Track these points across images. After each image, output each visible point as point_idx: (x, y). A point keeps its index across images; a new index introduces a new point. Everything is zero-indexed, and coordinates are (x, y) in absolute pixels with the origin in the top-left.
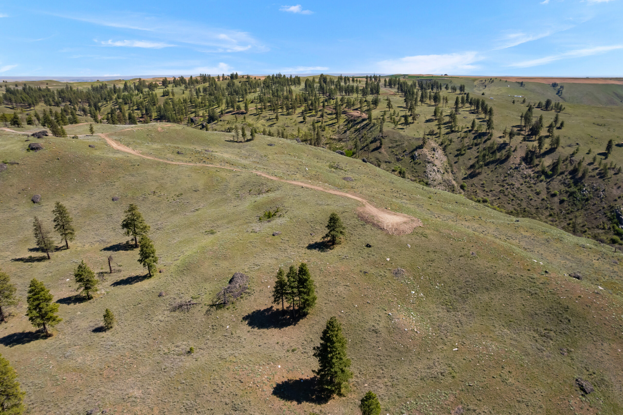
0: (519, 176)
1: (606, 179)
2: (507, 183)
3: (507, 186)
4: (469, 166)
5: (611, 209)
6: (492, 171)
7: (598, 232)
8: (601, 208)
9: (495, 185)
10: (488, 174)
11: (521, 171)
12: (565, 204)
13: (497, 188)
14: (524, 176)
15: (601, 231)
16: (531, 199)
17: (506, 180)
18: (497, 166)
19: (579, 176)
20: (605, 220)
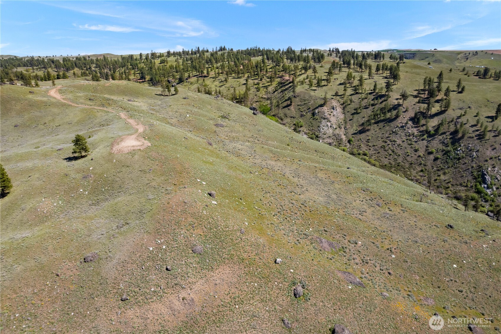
0: (403, 134)
1: (483, 141)
2: (390, 140)
3: (389, 142)
4: (361, 123)
5: (479, 168)
6: (380, 128)
7: (460, 189)
8: (470, 167)
9: (379, 141)
10: (376, 131)
11: (406, 129)
12: (438, 162)
13: (380, 143)
14: (408, 135)
15: (463, 188)
16: (408, 155)
17: (390, 137)
18: (386, 124)
19: (459, 137)
20: (470, 178)
